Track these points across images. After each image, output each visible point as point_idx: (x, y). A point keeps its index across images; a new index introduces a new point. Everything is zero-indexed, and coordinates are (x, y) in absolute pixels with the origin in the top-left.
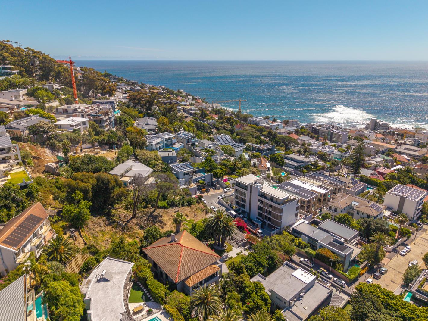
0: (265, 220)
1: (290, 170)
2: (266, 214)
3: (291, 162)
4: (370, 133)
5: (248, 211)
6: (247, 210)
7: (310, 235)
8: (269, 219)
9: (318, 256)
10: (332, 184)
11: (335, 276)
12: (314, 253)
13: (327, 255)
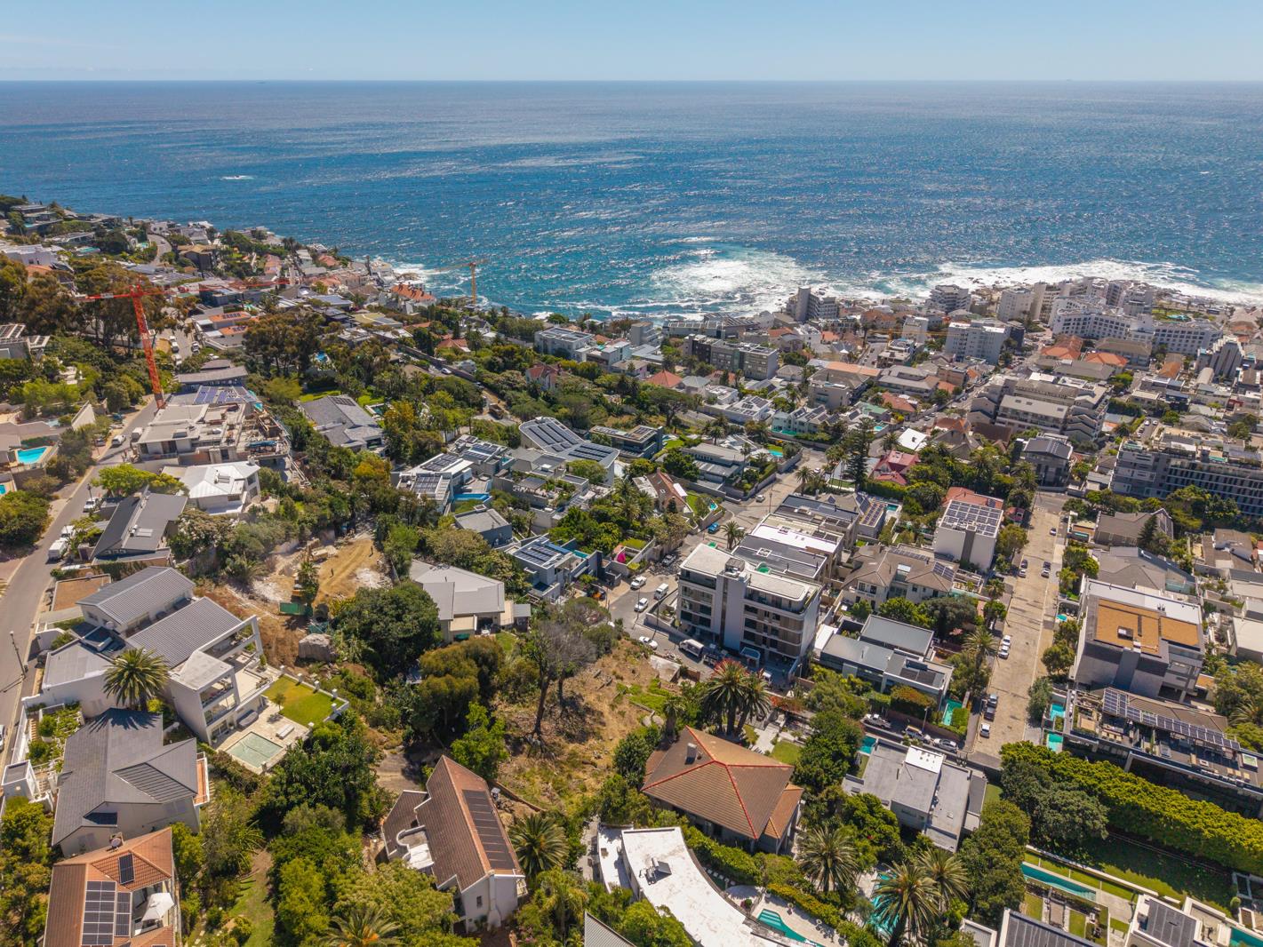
0: (763, 647)
1: (717, 488)
2: (765, 634)
3: (711, 468)
4: (810, 332)
5: (718, 631)
6: (715, 627)
7: (860, 661)
8: (774, 644)
9: (897, 704)
10: (834, 521)
11: (934, 735)
12: (887, 699)
13: (913, 700)
